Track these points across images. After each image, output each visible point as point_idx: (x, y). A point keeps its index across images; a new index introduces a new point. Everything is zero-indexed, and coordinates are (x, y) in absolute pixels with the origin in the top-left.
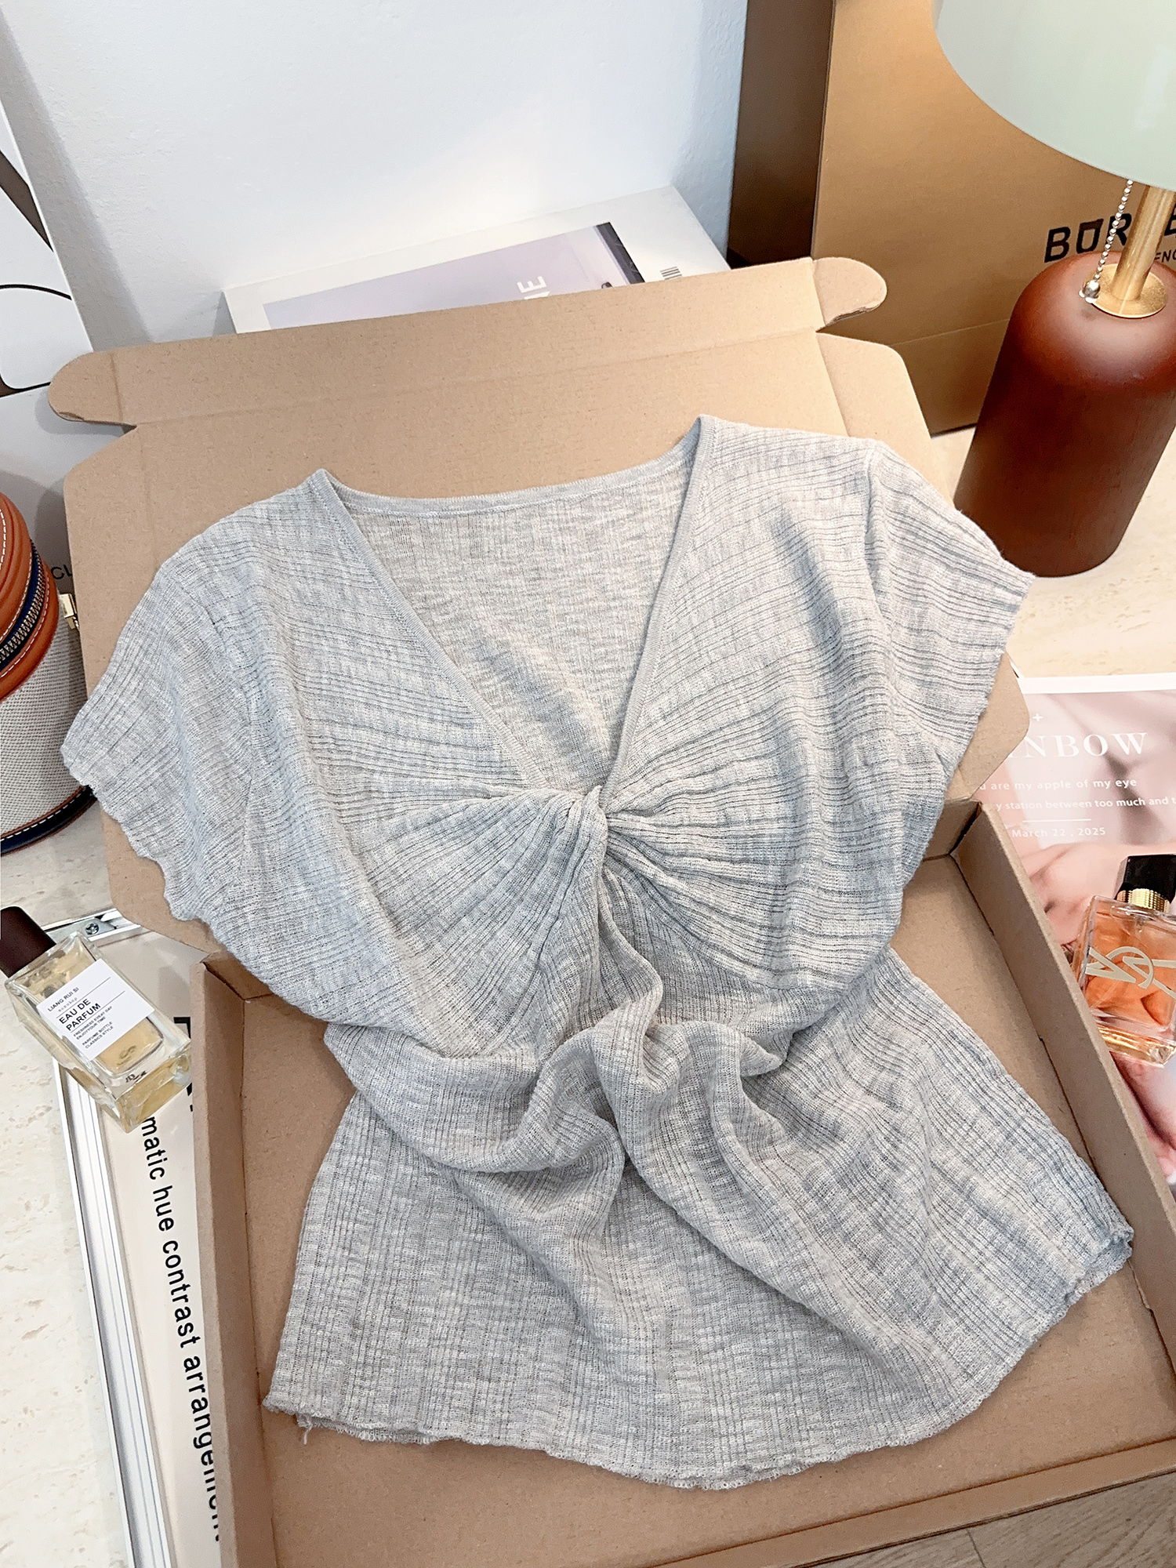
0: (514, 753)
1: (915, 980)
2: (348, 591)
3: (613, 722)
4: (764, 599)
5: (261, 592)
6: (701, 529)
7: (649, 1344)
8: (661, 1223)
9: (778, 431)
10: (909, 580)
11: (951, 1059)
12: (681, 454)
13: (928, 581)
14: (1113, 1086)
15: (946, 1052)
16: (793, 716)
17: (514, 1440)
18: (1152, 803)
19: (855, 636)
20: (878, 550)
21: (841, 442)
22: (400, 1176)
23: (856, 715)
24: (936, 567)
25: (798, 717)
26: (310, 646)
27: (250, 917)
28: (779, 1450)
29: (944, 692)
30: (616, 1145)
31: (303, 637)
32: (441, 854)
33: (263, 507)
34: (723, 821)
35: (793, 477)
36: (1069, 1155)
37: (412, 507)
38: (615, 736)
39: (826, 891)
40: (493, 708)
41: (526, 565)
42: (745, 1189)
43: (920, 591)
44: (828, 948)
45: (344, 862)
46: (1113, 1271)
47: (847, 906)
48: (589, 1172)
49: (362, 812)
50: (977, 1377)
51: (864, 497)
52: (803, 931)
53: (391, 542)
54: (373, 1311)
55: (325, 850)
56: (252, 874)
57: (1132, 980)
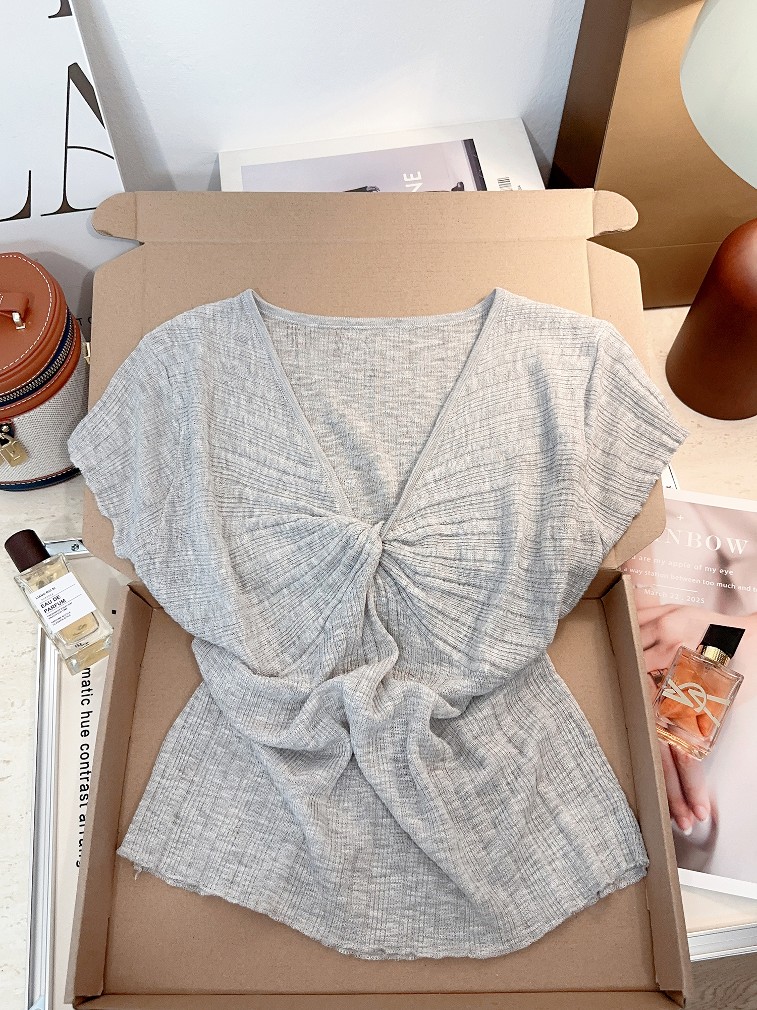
0: (335, 488)
1: (557, 676)
2: (252, 368)
3: (402, 478)
4: (515, 415)
5: (199, 363)
6: (483, 362)
7: (341, 867)
8: (367, 795)
9: (545, 305)
10: (609, 419)
11: (566, 730)
12: (480, 310)
13: (621, 422)
14: (656, 773)
15: (564, 725)
16: (516, 497)
17: (251, 905)
18: (740, 588)
19: (565, 452)
20: (592, 397)
21: (586, 319)
22: (221, 734)
23: (554, 504)
24: (628, 414)
25: (518, 498)
27: (158, 565)
28: (404, 944)
29: (615, 498)
30: (348, 745)
31: (220, 394)
32: (277, 546)
33: (212, 308)
34: (458, 557)
35: (549, 337)
36: (623, 806)
37: (303, 319)
38: (402, 489)
39: (512, 613)
40: (328, 456)
41: (367, 366)
42: (418, 787)
43: (615, 428)
44: (505, 650)
45: (215, 543)
46: (633, 882)
47: (523, 624)
48: (331, 756)
49: (235, 510)
50: (532, 929)
51: (591, 358)
52: (491, 636)
53: (285, 339)
54: (189, 811)
55: (206, 533)
56: (163, 539)
57: (692, 705)
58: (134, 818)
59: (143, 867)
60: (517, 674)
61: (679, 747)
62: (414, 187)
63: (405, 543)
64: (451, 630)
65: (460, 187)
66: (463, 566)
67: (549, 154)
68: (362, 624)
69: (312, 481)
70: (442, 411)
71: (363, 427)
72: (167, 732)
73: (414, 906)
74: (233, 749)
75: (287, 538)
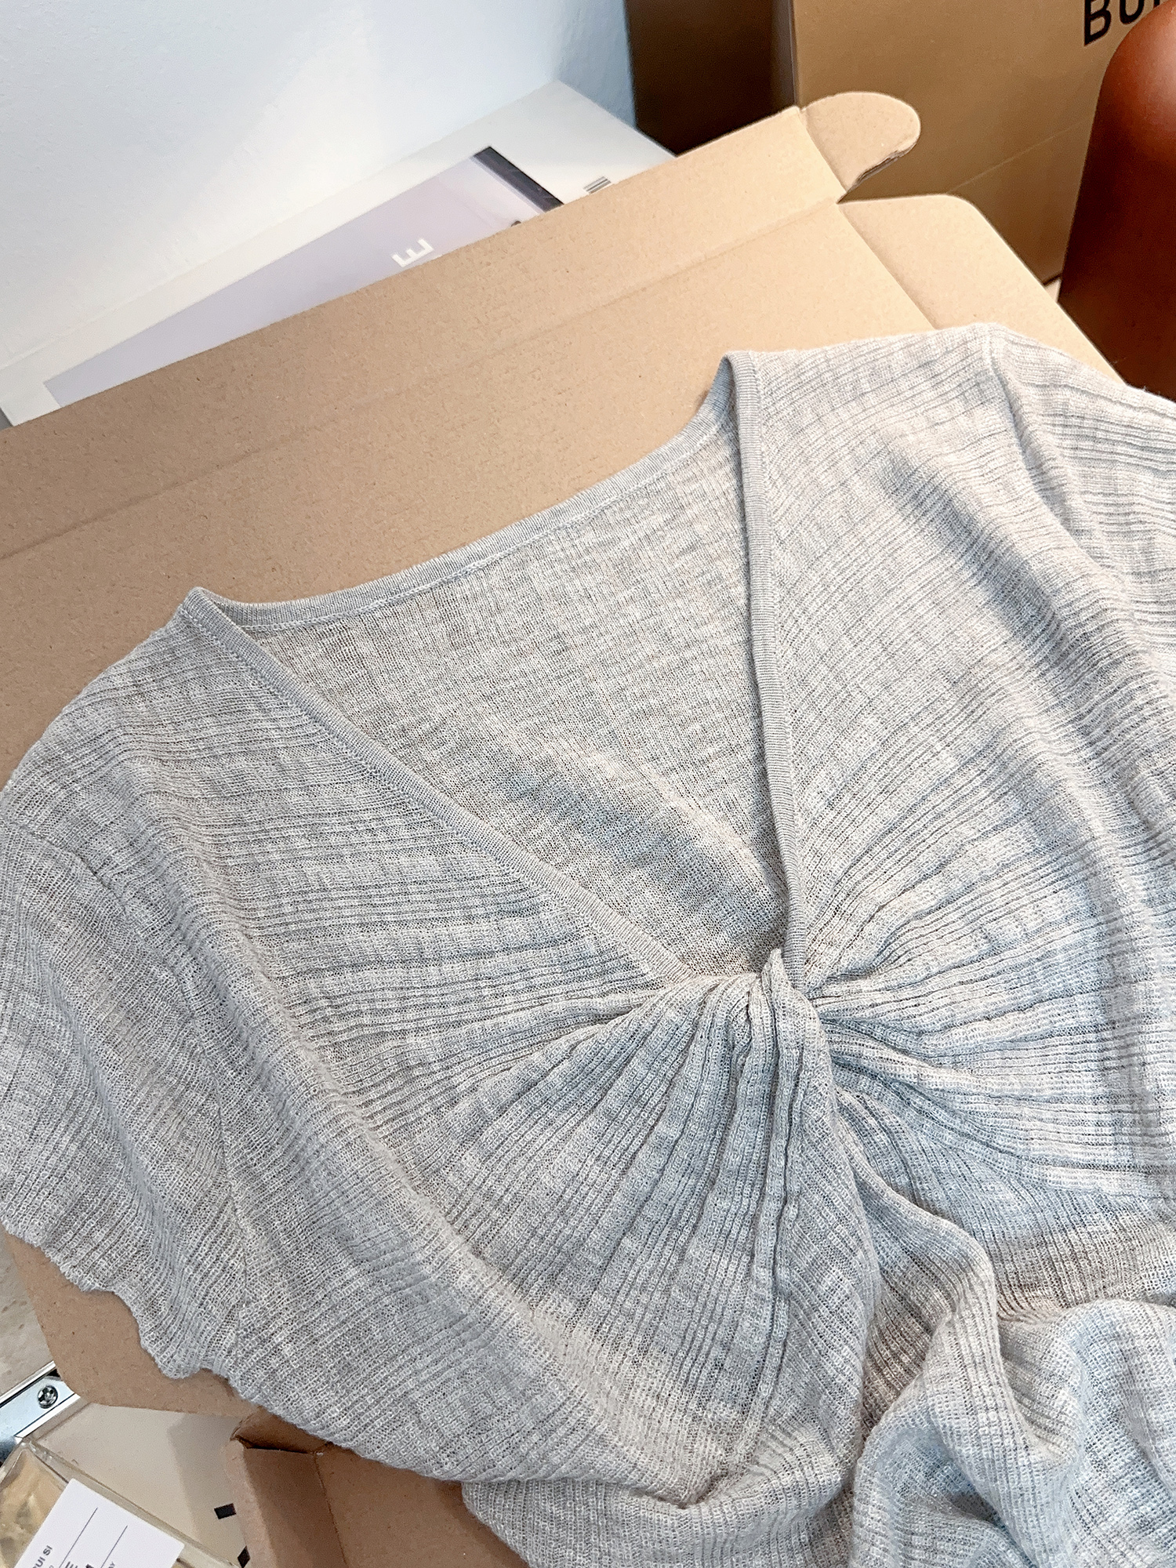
0: (615, 931)
2: (285, 757)
4: (911, 586)
9: (843, 347)
10: (1112, 505)
12: (712, 416)
13: (1135, 499)
16: (1031, 751)
20: (1050, 474)
21: (932, 339)
23: (1124, 725)
24: (1140, 477)
25: (1040, 750)
26: (249, 860)
31: (236, 850)
32: (555, 1140)
33: (123, 670)
34: (985, 947)
35: (884, 405)
37: (345, 602)
40: (559, 867)
41: (540, 635)
43: (1132, 516)
49: (406, 1106)
51: (1001, 403)
53: (328, 663)
56: (267, 1275)
63: (851, 975)
64: (1062, 1128)
66: (1012, 963)
69: (554, 943)
71: (604, 765)
75: (565, 1108)
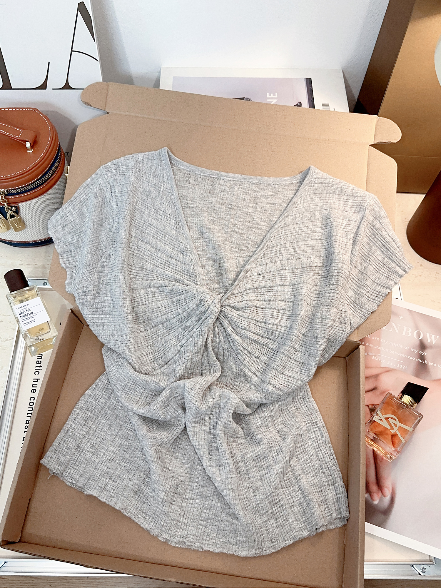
0: (198, 270)
1: (312, 399)
2: (161, 193)
3: (239, 270)
4: (310, 242)
5: (130, 186)
6: (296, 208)
7: (168, 490)
8: (190, 451)
9: (338, 180)
10: (366, 252)
11: (312, 431)
12: (300, 178)
13: (373, 255)
14: (361, 464)
15: (311, 428)
16: (304, 291)
17: (112, 504)
18: (430, 364)
19: (336, 268)
20: (358, 238)
21: (361, 191)
22: (111, 403)
23: (325, 298)
24: (378, 251)
25: (305, 291)
26: (141, 209)
27: (89, 300)
28: (197, 541)
29: (362, 299)
30: (183, 420)
31: (140, 206)
32: (160, 299)
33: (142, 155)
34: (264, 321)
35: (338, 199)
36: (339, 480)
37: (195, 169)
38: (237, 276)
39: (291, 358)
40: (197, 251)
41: (228, 202)
42: (220, 451)
43: (369, 258)
44: (283, 379)
45: (124, 292)
46: (338, 527)
47: (296, 366)
48: (173, 425)
49: (138, 275)
50: (274, 544)
51: (361, 215)
52: (276, 370)
53: (182, 180)
54: (86, 444)
55: (119, 285)
56: (94, 285)
57: (389, 428)
58: (53, 443)
59: (54, 473)
60: (288, 394)
61: (379, 452)
62: (272, 101)
63: (235, 308)
64: (254, 363)
65: (300, 105)
66: (266, 327)
67: (356, 93)
68: (202, 352)
69: (186, 264)
70: (268, 234)
71: (220, 237)
72: (81, 397)
73: (207, 519)
74: (117, 412)
75: (166, 295)
